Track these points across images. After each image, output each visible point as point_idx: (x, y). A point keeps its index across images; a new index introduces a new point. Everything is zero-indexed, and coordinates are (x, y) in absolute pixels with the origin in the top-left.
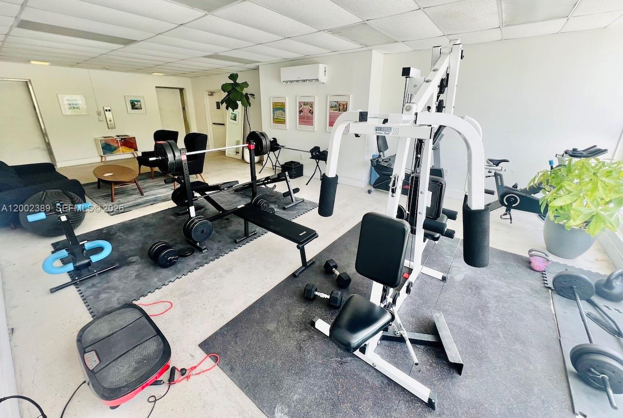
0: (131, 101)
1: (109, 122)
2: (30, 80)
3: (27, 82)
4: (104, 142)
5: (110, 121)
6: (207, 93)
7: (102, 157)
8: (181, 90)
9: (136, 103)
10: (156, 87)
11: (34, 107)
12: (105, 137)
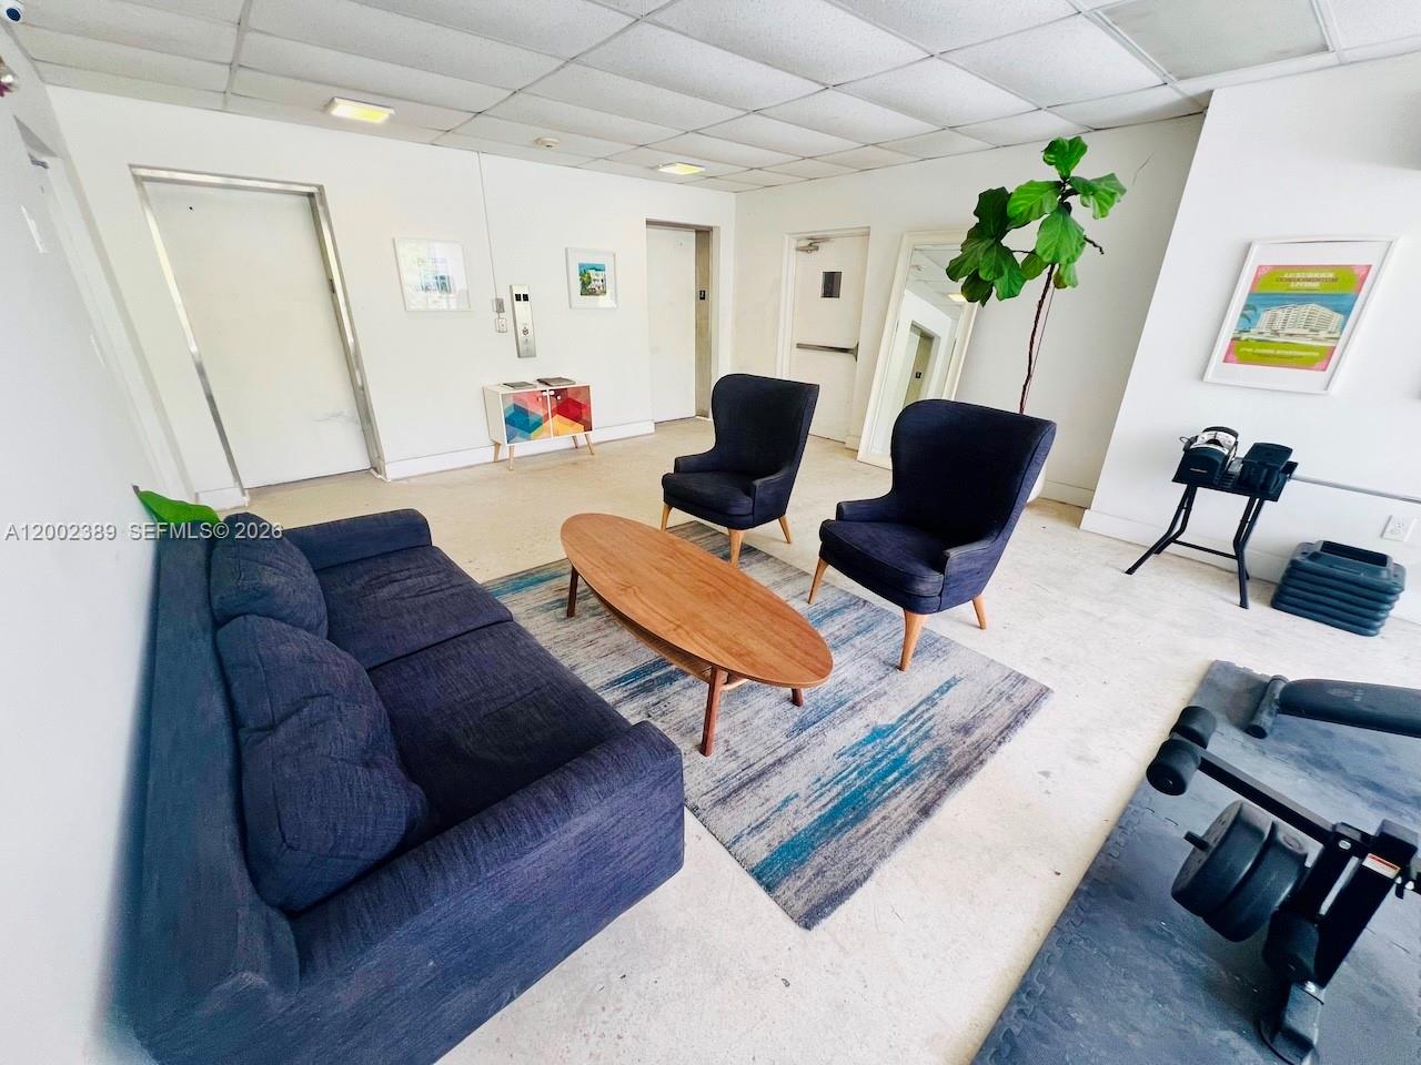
0: (581, 266)
1: (521, 335)
2: (321, 188)
3: (311, 195)
4: (510, 402)
5: (525, 332)
6: (794, 244)
7: (497, 445)
8: (704, 234)
9: (592, 272)
10: (649, 223)
11: (331, 283)
12: (512, 386)
